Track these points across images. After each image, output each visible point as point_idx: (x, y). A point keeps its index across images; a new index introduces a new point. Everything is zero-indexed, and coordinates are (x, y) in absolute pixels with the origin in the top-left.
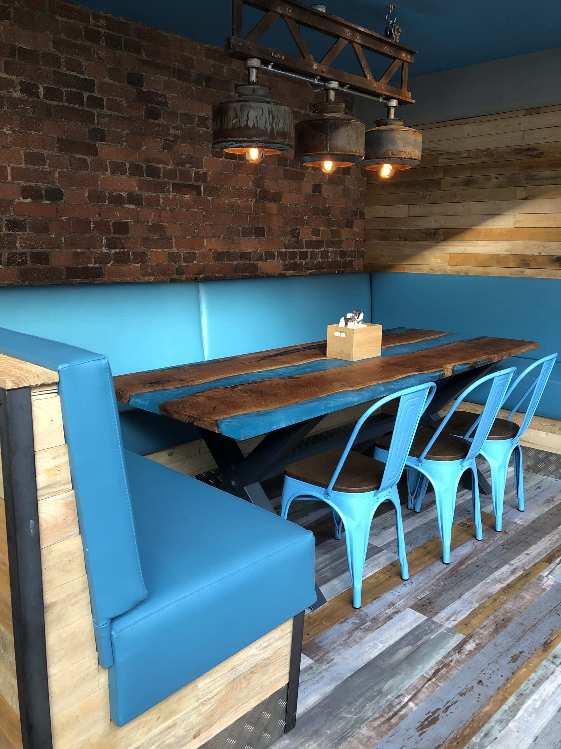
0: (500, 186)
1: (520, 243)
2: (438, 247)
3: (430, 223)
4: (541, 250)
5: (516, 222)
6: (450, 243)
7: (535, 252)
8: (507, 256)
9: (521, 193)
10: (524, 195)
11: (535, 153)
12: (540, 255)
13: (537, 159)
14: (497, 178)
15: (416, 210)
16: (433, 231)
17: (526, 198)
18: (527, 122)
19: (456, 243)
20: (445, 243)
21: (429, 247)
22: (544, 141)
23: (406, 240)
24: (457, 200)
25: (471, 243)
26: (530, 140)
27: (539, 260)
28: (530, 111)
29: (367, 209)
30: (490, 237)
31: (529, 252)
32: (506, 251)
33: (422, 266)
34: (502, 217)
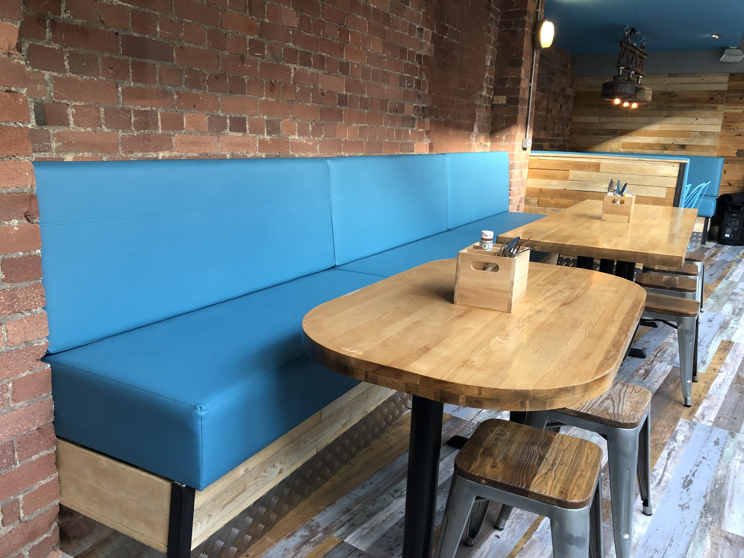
0: (652, 110)
1: (663, 138)
2: (618, 139)
3: (613, 127)
4: (673, 141)
5: (661, 128)
6: (623, 137)
7: (670, 142)
8: (655, 144)
9: (664, 113)
10: (666, 115)
11: (673, 95)
12: (673, 144)
13: (673, 98)
14: (652, 106)
15: (604, 119)
16: (613, 131)
17: (667, 116)
18: (669, 80)
19: (627, 137)
20: (620, 137)
21: (611, 139)
22: (677, 90)
23: (597, 135)
24: (628, 116)
25: (636, 137)
26: (670, 89)
27: (673, 146)
28: (670, 75)
29: (573, 118)
30: (646, 134)
31: (667, 143)
32: (655, 141)
33: (606, 149)
34: (653, 125)
